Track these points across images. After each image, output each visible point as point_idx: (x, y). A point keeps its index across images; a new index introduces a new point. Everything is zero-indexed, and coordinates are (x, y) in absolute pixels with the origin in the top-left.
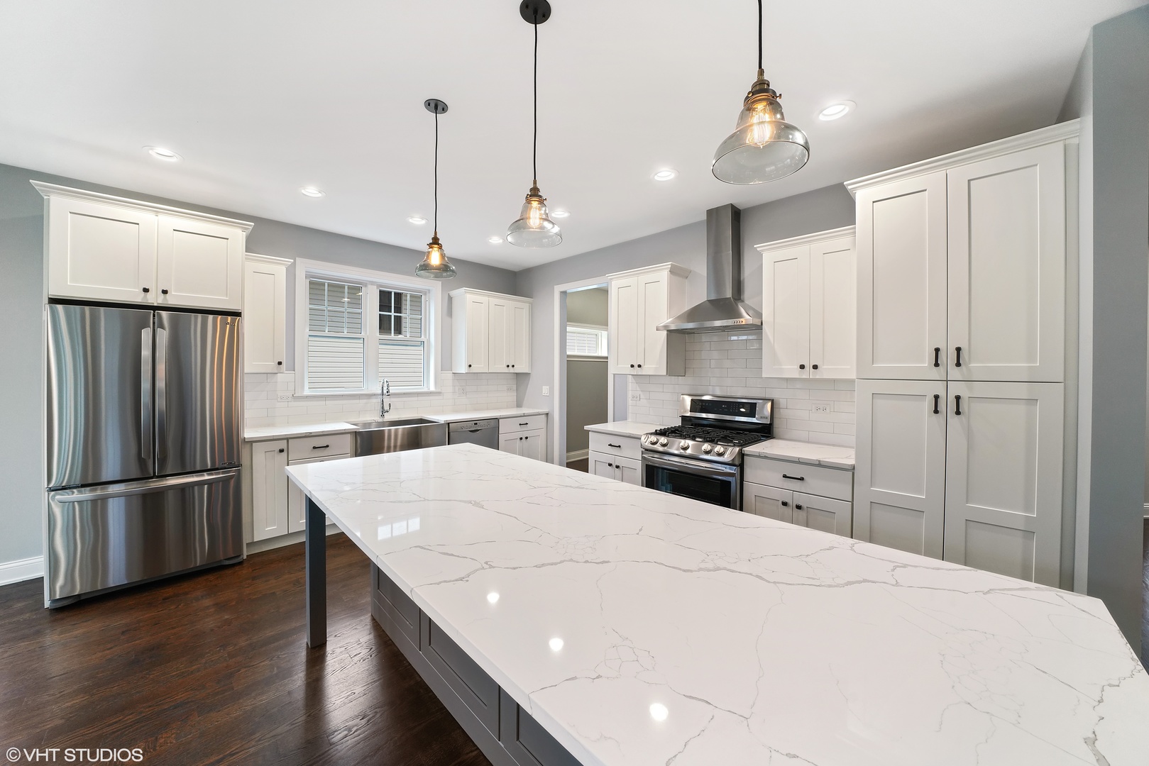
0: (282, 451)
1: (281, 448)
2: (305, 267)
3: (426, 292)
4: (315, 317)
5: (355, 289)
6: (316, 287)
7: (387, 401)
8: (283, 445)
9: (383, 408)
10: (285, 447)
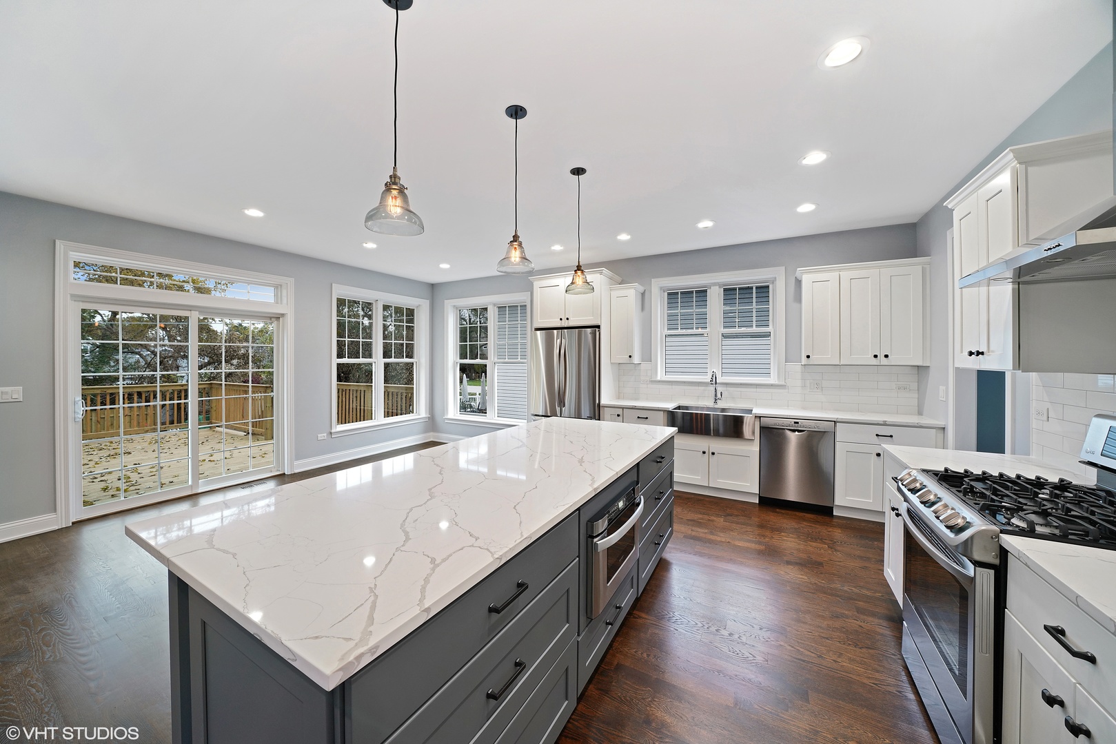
0: (618, 415)
1: (619, 413)
2: (660, 285)
3: (774, 281)
4: (672, 322)
5: (702, 293)
6: (672, 296)
7: (719, 389)
8: (620, 412)
9: (716, 395)
10: (620, 413)
